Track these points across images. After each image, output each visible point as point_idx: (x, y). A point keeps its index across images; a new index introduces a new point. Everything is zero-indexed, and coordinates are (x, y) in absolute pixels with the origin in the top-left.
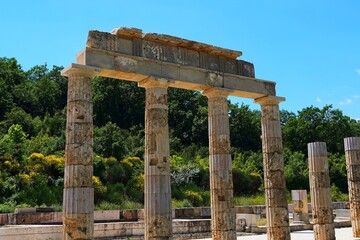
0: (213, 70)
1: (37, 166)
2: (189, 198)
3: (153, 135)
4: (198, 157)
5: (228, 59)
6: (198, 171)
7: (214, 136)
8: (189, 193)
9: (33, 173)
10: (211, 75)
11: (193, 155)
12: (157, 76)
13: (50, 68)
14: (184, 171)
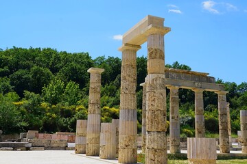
0: (197, 81)
1: (107, 113)
2: (185, 133)
3: (173, 107)
4: (191, 110)
5: (203, 76)
6: (190, 118)
7: (197, 107)
8: (185, 130)
9: (106, 117)
10: (196, 83)
11: (188, 109)
12: (175, 85)
13: (106, 58)
14: (183, 118)
